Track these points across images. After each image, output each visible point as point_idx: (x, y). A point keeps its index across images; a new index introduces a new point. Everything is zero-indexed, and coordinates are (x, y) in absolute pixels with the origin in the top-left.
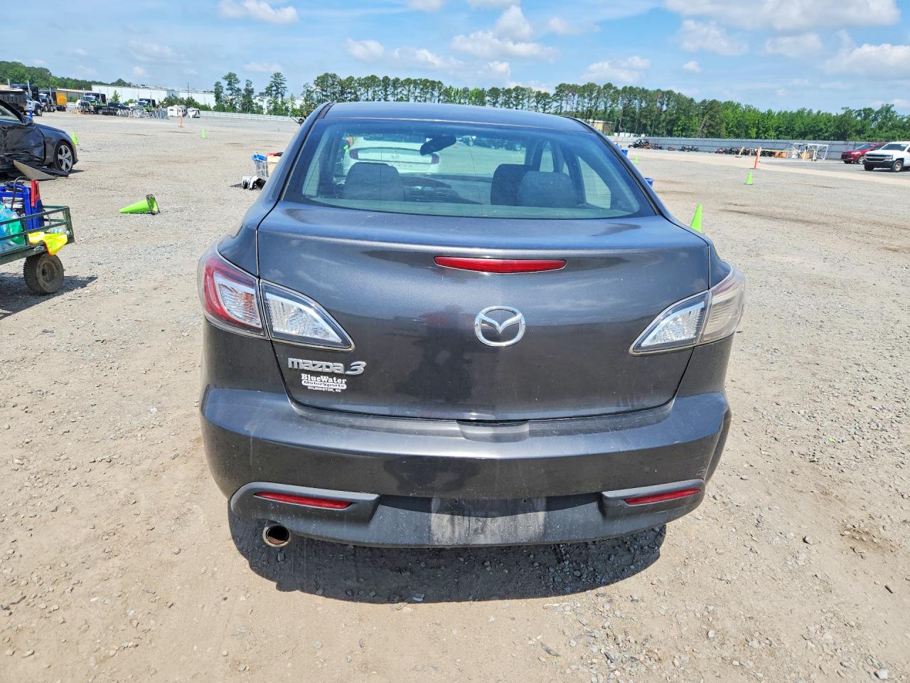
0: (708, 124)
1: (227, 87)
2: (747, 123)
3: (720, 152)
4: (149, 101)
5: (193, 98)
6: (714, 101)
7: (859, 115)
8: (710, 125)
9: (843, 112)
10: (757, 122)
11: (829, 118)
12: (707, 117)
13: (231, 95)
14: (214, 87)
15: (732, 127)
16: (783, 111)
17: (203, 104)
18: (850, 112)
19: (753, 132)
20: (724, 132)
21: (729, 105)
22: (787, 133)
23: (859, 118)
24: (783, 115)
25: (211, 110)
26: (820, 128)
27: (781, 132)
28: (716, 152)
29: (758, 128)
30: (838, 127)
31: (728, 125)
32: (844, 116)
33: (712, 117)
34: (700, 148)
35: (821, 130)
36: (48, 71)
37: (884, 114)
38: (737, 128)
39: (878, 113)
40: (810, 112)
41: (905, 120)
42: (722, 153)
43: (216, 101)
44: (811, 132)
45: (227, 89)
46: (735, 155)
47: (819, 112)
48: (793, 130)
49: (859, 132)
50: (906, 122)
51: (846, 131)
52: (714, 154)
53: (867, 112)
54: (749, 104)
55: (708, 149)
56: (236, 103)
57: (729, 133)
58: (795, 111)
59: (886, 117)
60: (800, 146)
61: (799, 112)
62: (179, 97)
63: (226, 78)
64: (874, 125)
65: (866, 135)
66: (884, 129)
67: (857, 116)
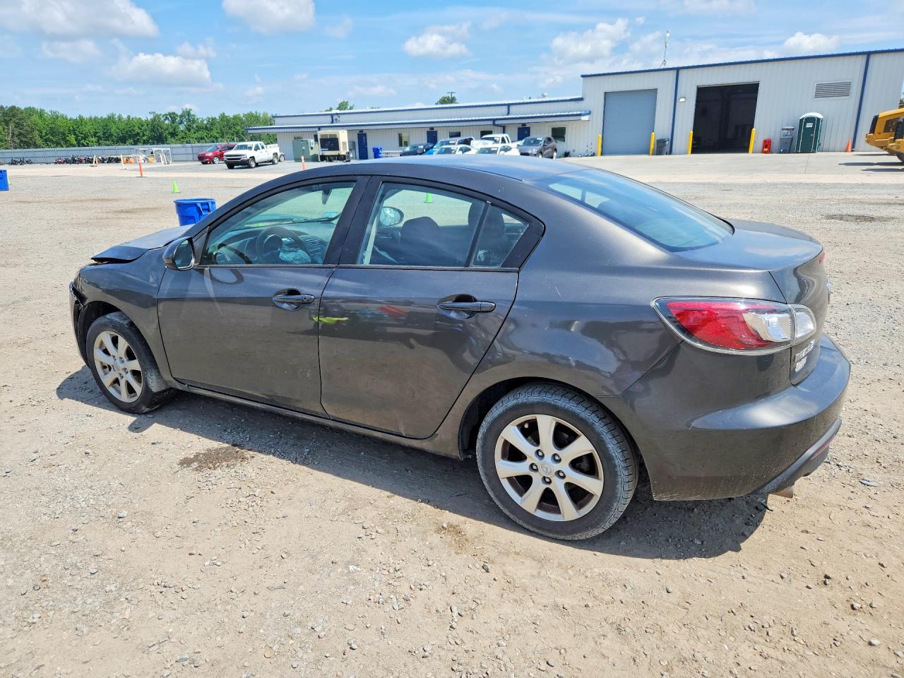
0: (16, 133)
2: (62, 130)
3: (60, 163)
6: (13, 108)
7: (167, 118)
8: (20, 134)
9: (150, 117)
10: (72, 128)
11: (141, 124)
12: (12, 126)
15: (47, 134)
16: (93, 117)
18: (158, 116)
19: (72, 138)
20: (39, 141)
21: (31, 111)
22: (107, 139)
23: (167, 122)
24: (95, 121)
26: (136, 132)
27: (99, 138)
28: (56, 163)
29: (75, 134)
30: (152, 130)
31: (41, 132)
32: (154, 120)
33: (18, 125)
34: (32, 160)
35: (138, 134)
37: (187, 117)
38: (52, 135)
39: (181, 116)
40: (120, 117)
41: (205, 122)
42: (63, 163)
44: (130, 137)
46: (89, 164)
47: (129, 117)
48: (111, 135)
49: (173, 134)
50: (207, 124)
51: (161, 134)
52: (53, 165)
53: (172, 116)
54: (54, 110)
55: (43, 160)
57: (46, 140)
58: (105, 116)
59: (190, 121)
60: (145, 151)
61: (109, 118)
64: (182, 127)
65: (179, 137)
66: (192, 131)
67: (165, 120)
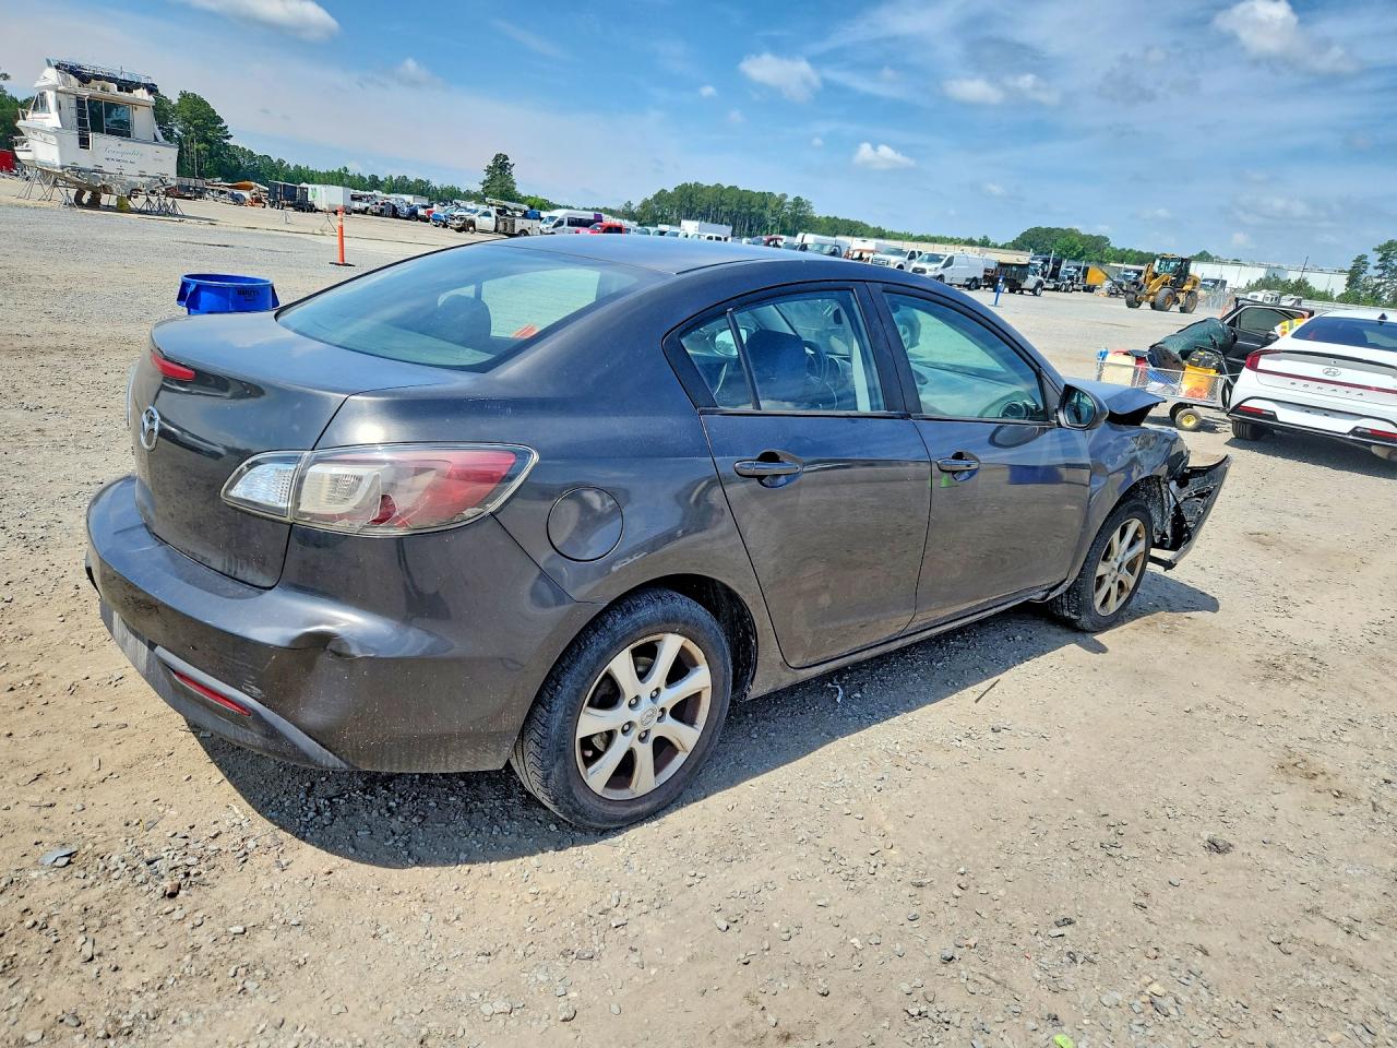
1: (1378, 264)
4: (1216, 282)
5: (1308, 280)
13: (1380, 277)
14: (1352, 264)
17: (1322, 289)
25: (1331, 300)
36: (1107, 239)
43: (1348, 285)
45: (1376, 268)
56: (1385, 290)
62: (1283, 279)
63: (1378, 250)
